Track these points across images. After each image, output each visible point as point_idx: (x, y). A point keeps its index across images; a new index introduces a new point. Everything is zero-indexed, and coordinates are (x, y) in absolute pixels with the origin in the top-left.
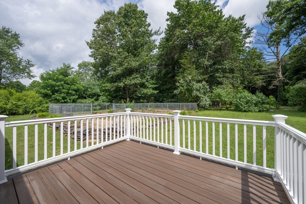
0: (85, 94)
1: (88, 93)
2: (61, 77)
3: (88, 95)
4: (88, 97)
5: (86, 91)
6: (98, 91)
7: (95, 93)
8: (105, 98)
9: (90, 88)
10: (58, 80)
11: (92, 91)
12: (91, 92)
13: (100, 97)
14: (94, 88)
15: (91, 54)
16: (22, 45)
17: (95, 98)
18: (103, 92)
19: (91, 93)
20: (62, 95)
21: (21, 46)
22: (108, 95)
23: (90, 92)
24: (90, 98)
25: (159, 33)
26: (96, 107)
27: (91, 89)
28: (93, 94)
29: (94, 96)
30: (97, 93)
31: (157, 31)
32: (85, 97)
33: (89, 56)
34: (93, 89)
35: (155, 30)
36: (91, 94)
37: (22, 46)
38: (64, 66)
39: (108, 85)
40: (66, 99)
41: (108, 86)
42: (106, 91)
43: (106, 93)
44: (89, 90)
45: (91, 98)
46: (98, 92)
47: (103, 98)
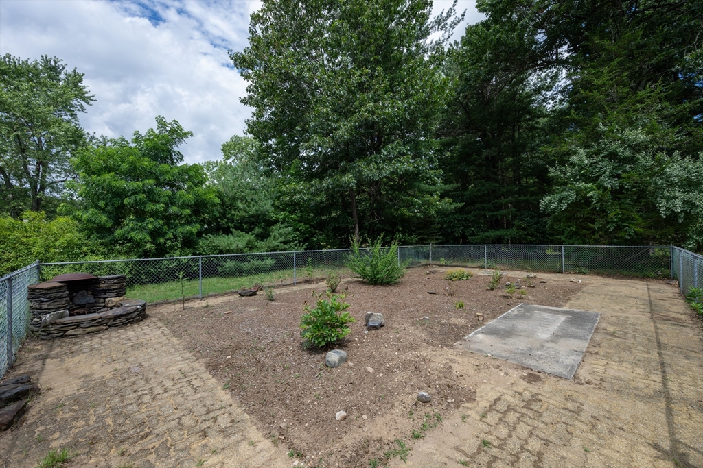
0: (228, 219)
1: (238, 215)
2: (146, 162)
3: (237, 221)
4: (237, 228)
5: (230, 209)
6: (267, 206)
7: (258, 216)
8: (290, 229)
9: (243, 199)
10: (133, 173)
11: (249, 206)
12: (246, 212)
13: (274, 227)
14: (255, 197)
15: (246, 96)
16: (92, 100)
17: (257, 230)
18: (283, 210)
19: (247, 215)
20: (151, 224)
21: (88, 103)
22: (300, 222)
23: (243, 214)
24: (242, 230)
25: (449, 21)
26: (262, 260)
27: (246, 201)
28: (253, 216)
29: (253, 223)
30: (264, 215)
31: (445, 15)
32: (229, 227)
33: (242, 101)
34: (252, 200)
35: (439, 14)
36: (244, 217)
37: (91, 102)
38: (159, 128)
39: (301, 186)
40: (163, 234)
41: (301, 190)
42: (293, 206)
43: (291, 213)
44: (240, 205)
45: (247, 232)
46: (268, 211)
47: (284, 230)
